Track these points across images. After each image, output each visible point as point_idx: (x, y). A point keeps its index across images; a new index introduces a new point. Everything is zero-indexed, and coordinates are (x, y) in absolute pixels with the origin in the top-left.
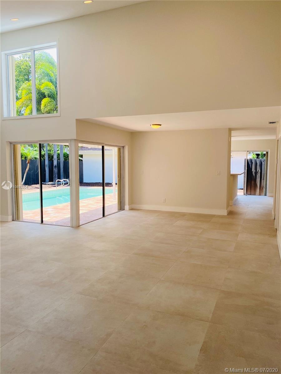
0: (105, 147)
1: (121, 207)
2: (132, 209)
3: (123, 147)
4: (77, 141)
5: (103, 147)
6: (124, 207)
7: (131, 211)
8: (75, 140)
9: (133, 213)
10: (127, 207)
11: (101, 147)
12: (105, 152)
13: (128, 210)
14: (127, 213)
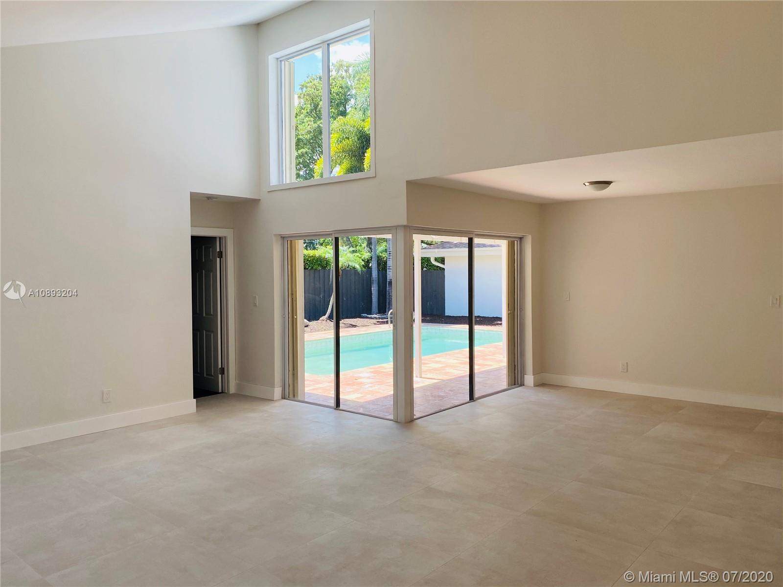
0: (476, 241)
1: (516, 378)
2: (541, 384)
3: (521, 239)
4: (410, 229)
5: (471, 241)
6: (522, 378)
7: (541, 389)
8: (405, 226)
9: (545, 396)
10: (529, 379)
11: (465, 240)
12: (477, 251)
13: (533, 386)
14: (528, 394)
